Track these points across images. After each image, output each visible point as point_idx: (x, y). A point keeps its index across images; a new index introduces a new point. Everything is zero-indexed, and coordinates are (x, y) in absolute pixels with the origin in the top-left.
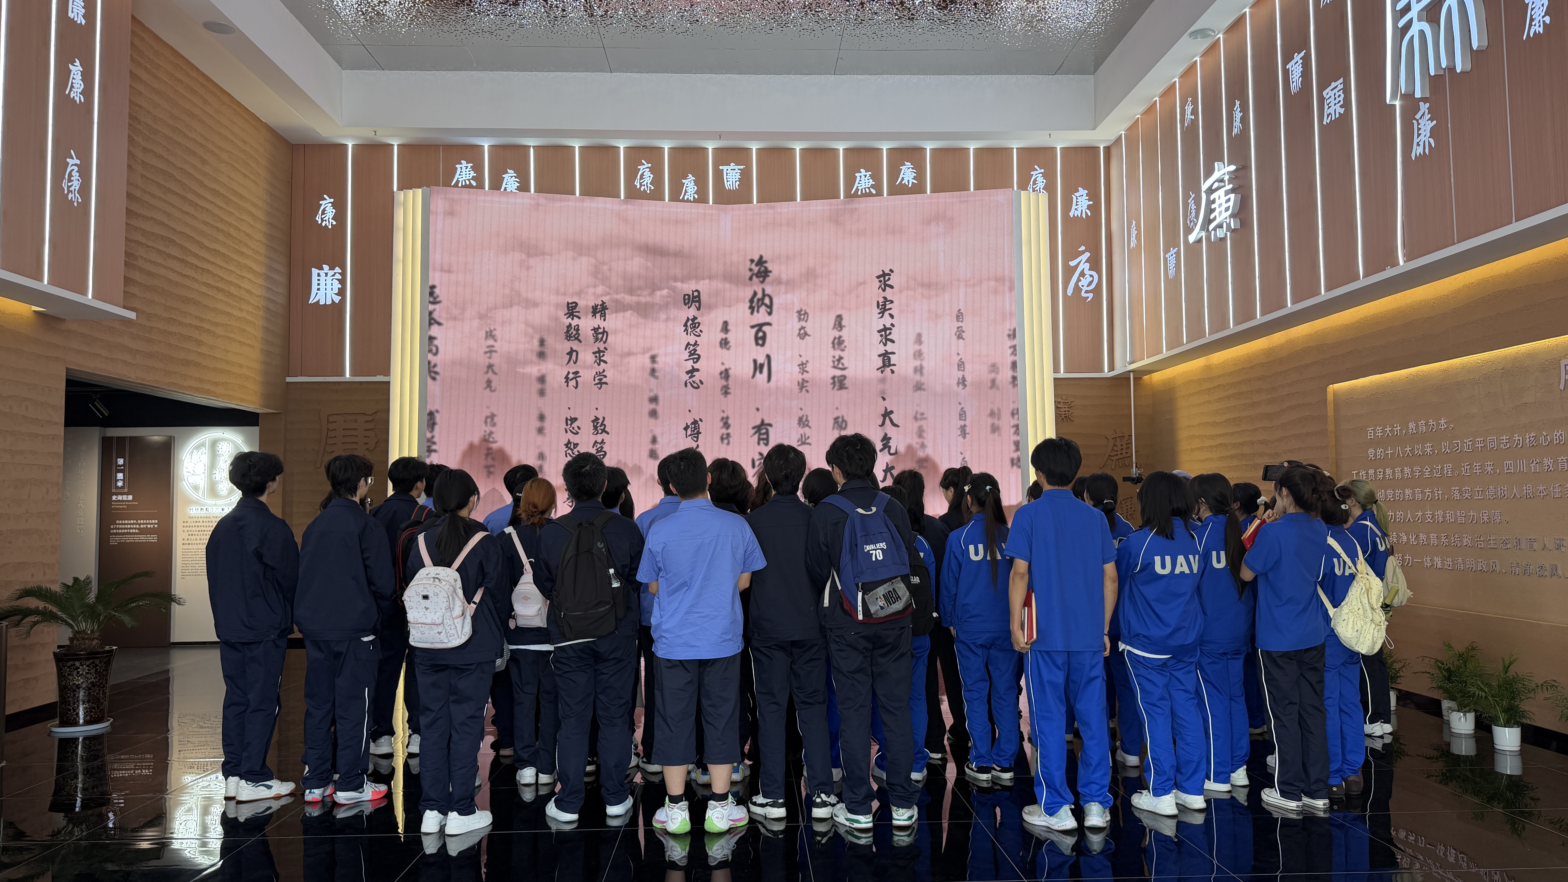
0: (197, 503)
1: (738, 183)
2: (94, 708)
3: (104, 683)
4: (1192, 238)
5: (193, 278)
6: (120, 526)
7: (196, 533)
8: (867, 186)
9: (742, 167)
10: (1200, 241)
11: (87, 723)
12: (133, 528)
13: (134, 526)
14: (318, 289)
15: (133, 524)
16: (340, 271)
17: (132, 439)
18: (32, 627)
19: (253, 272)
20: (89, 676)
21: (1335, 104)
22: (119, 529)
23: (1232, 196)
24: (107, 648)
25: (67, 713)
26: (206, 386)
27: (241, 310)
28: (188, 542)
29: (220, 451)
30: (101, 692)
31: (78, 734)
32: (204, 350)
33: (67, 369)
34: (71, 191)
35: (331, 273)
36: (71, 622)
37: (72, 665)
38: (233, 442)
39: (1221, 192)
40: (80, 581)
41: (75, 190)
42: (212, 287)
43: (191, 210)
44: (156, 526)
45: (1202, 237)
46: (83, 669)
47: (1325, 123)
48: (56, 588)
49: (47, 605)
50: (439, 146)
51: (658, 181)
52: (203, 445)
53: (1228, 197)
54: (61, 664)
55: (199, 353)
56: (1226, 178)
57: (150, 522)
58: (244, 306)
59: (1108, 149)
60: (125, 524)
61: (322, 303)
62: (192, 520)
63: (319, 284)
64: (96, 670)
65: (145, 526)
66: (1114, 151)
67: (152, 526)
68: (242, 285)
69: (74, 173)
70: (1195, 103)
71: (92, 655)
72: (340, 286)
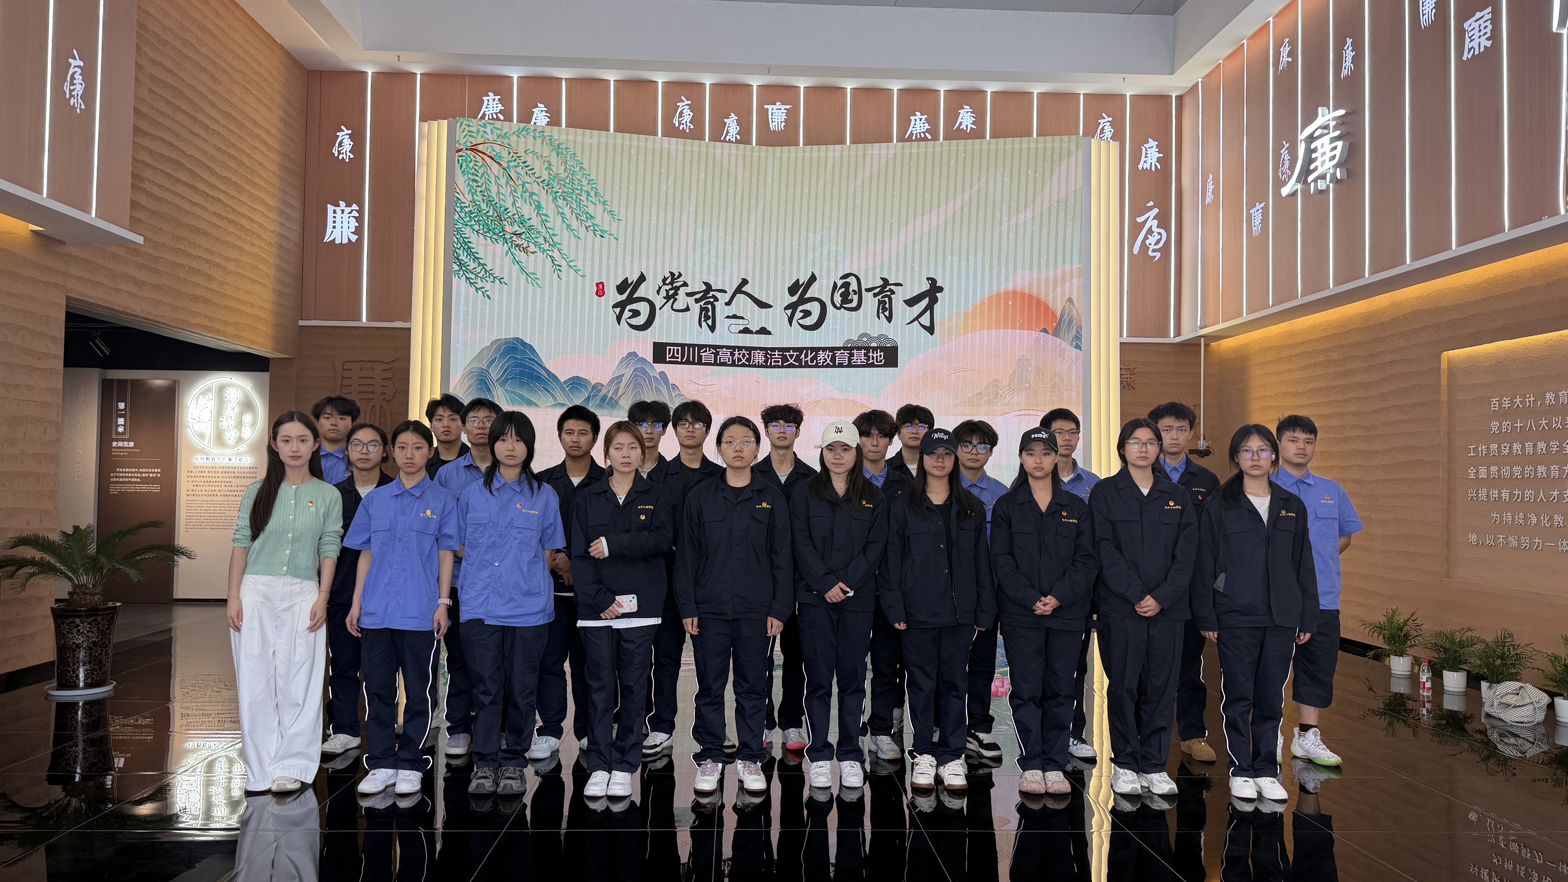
0: (202, 451)
1: (783, 124)
2: (96, 670)
3: (107, 643)
4: (1285, 191)
5: (204, 207)
6: (121, 474)
7: (201, 484)
8: (922, 130)
9: (788, 107)
10: (1294, 194)
11: (88, 686)
12: (135, 477)
13: (136, 475)
14: (334, 227)
15: (135, 472)
16: (358, 208)
17: (133, 381)
18: (28, 579)
19: (266, 205)
20: (90, 634)
21: (1480, 37)
22: (119, 477)
23: (1340, 144)
24: (110, 604)
25: (66, 675)
26: (216, 326)
27: (253, 245)
28: (192, 493)
29: (228, 397)
30: (104, 652)
31: (78, 698)
32: (213, 285)
33: (67, 297)
34: (74, 96)
35: (348, 210)
36: (71, 575)
37: (72, 622)
38: (242, 388)
39: (1326, 140)
40: (81, 530)
41: (78, 94)
42: (224, 218)
43: (201, 132)
44: (159, 475)
45: (1297, 190)
46: (84, 627)
47: (1465, 58)
48: (55, 537)
49: (44, 556)
50: (465, 76)
51: (697, 120)
52: (209, 390)
53: (1334, 145)
54: (59, 621)
55: (209, 289)
56: (1332, 124)
57: (153, 470)
58: (256, 241)
59: (1180, 98)
60: (126, 472)
61: (338, 241)
62: (197, 470)
63: (334, 222)
64: (98, 628)
65: (147, 475)
66: (1187, 102)
67: (155, 475)
68: (254, 218)
69: (77, 76)
70: (1293, 44)
71: (93, 612)
72: (357, 225)
